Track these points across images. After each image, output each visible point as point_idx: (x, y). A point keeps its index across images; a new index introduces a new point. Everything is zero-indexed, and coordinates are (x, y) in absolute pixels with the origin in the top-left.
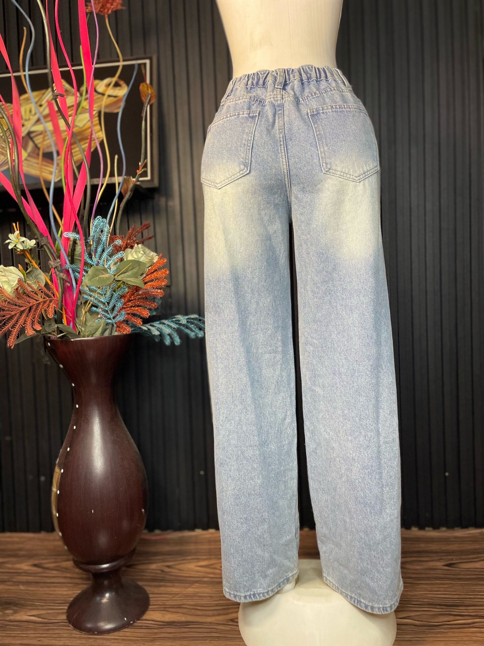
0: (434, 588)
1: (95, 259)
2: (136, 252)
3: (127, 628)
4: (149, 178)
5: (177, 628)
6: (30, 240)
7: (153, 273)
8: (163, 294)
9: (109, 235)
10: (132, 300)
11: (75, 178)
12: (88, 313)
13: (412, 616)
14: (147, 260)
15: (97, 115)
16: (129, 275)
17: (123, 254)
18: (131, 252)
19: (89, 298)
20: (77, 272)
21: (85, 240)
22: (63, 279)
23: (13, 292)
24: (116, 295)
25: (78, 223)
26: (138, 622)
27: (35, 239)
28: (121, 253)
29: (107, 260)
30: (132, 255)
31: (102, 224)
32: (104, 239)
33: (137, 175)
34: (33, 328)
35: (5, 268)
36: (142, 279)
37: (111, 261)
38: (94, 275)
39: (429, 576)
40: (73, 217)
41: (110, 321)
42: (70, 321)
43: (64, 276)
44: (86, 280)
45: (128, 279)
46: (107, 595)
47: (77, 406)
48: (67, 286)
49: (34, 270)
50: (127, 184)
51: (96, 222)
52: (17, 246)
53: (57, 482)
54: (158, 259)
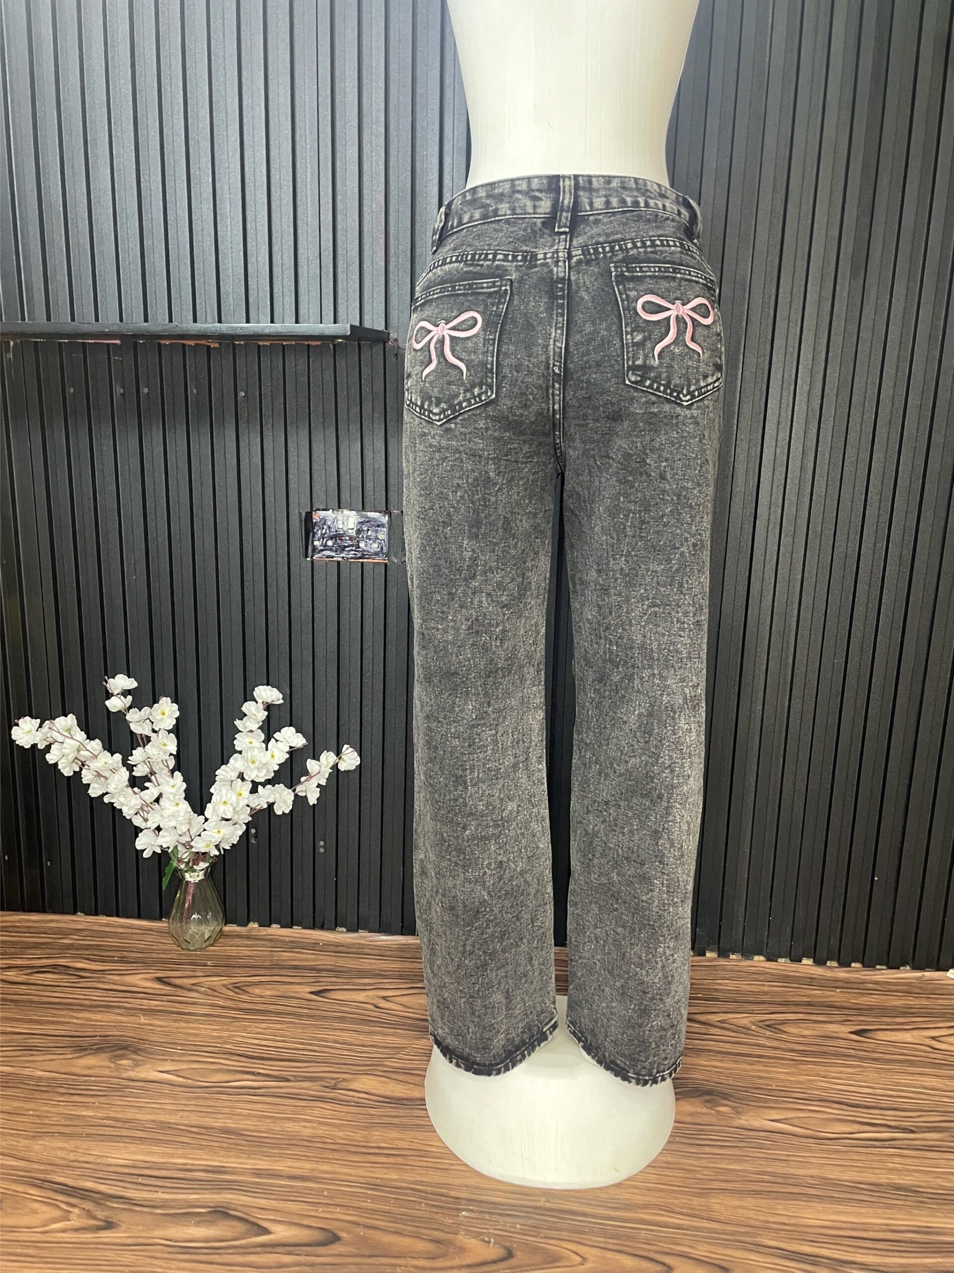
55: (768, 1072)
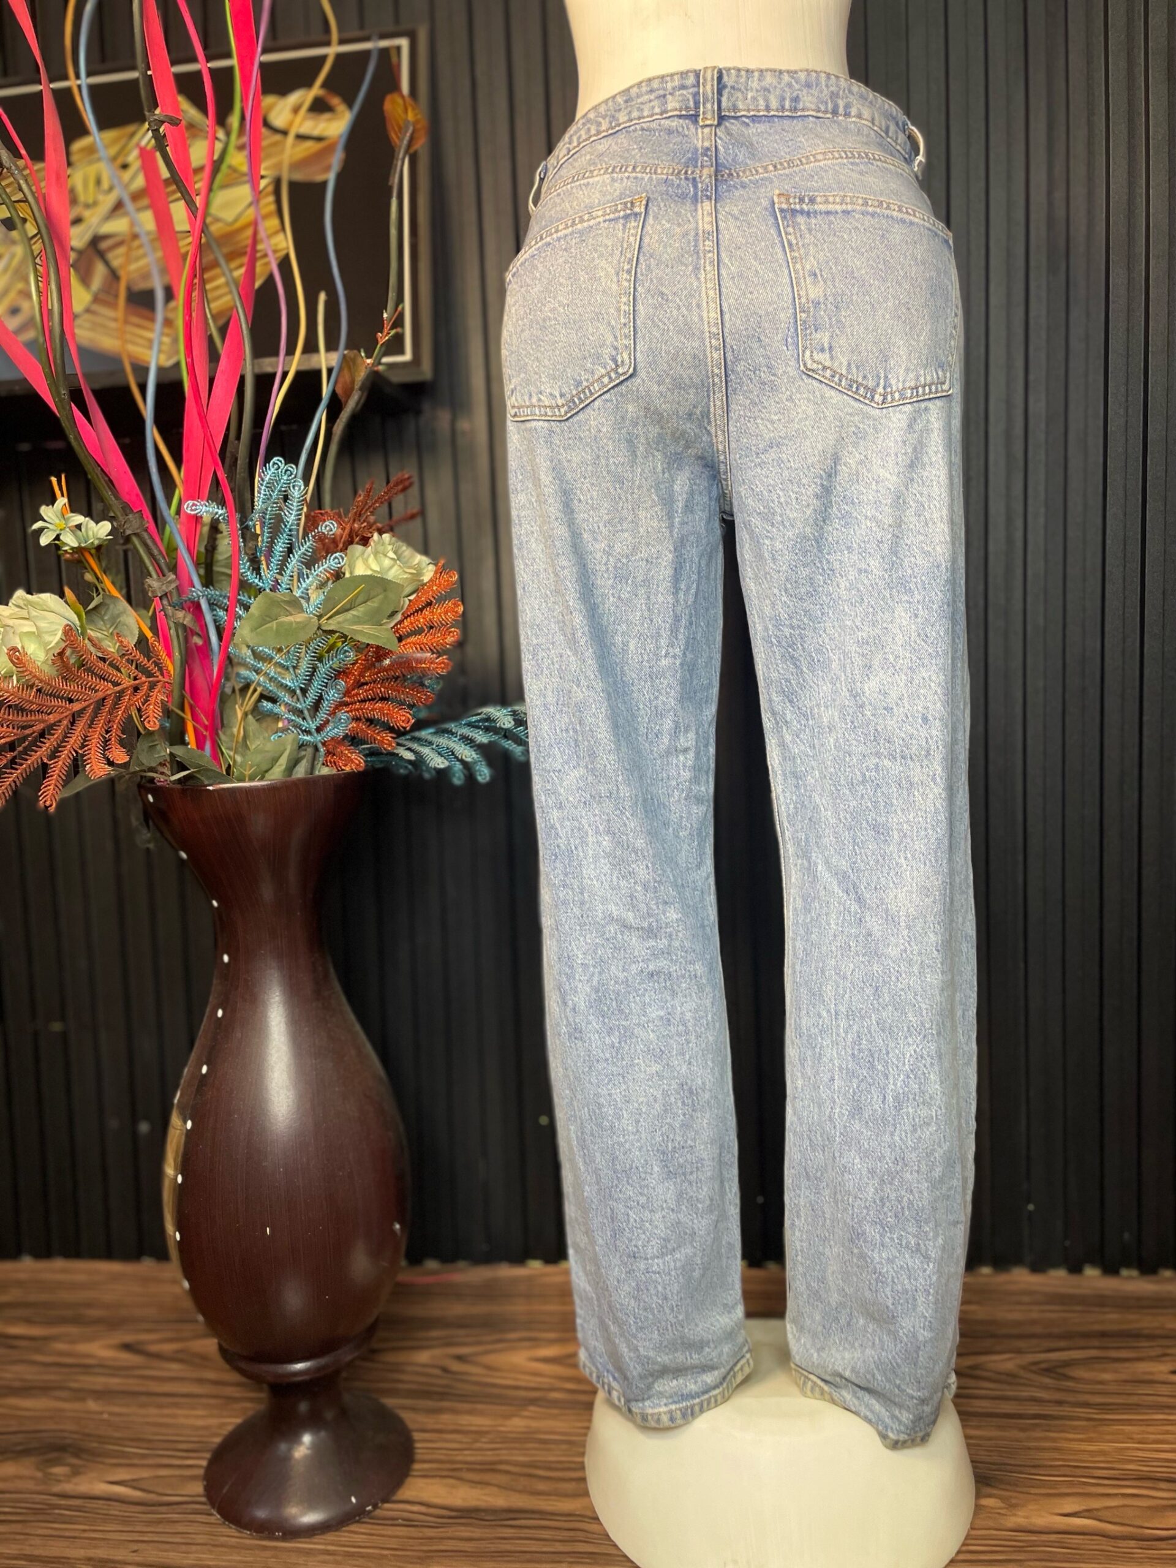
0: (1148, 1433)
1: (268, 573)
2: (376, 553)
3: (358, 1522)
4: (407, 357)
5: (485, 1527)
6: (97, 523)
7: (421, 610)
8: (450, 668)
9: (305, 509)
10: (366, 684)
11: (214, 356)
12: (250, 717)
13: (1097, 1510)
14: (405, 576)
15: (271, 188)
16: (358, 617)
17: (343, 559)
18: (363, 553)
19: (253, 676)
20: (220, 607)
21: (242, 522)
22: (185, 627)
23: (50, 662)
24: (323, 669)
25: (222, 475)
26: (387, 1505)
27: (111, 519)
28: (336, 558)
29: (300, 575)
30: (366, 561)
31: (285, 477)
32: (291, 519)
33: (379, 346)
34: (108, 759)
35: (29, 596)
36: (392, 628)
37: (310, 579)
38: (267, 617)
39: (1134, 1400)
40: (208, 460)
41: (308, 738)
42: (205, 737)
43: (185, 618)
44: (244, 631)
45: (355, 627)
46: (307, 1439)
47: (226, 958)
48: (196, 644)
49: (108, 601)
50: (349, 368)
51: (270, 473)
52: (61, 537)
53: (177, 1152)
54: (436, 573)
55: (1054, 1440)
